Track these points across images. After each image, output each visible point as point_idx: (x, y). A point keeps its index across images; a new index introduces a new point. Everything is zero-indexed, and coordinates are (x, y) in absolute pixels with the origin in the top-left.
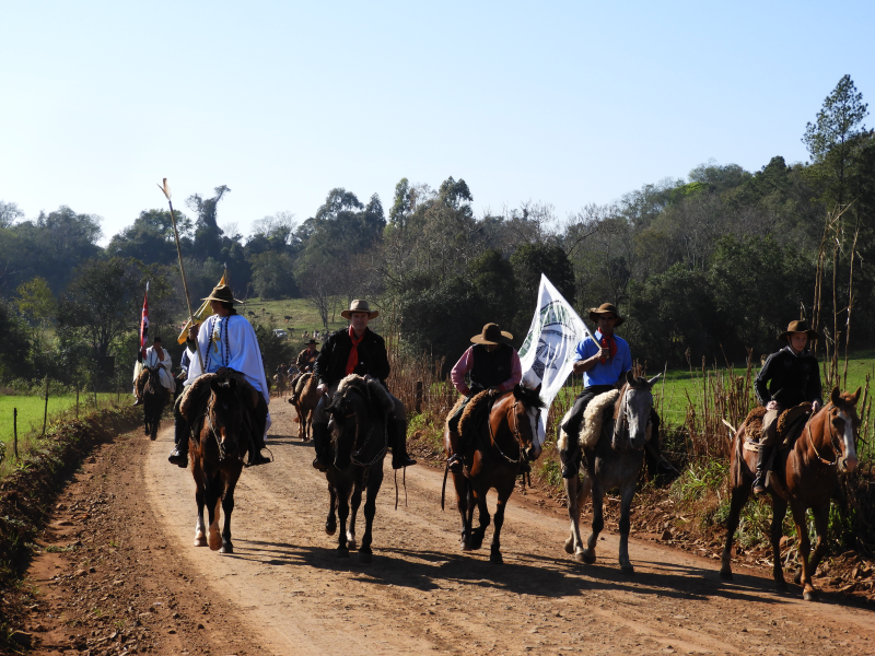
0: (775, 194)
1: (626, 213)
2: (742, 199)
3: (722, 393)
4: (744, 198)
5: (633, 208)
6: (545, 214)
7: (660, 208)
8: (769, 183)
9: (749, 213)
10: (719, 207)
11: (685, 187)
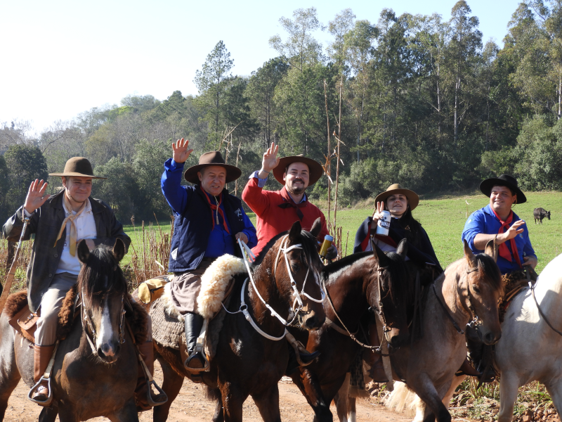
0: (175, 115)
1: (80, 126)
2: (154, 117)
3: (155, 244)
4: (156, 117)
5: (85, 122)
6: (27, 126)
7: (102, 122)
8: (172, 107)
9: (159, 127)
10: (140, 122)
11: (118, 109)
